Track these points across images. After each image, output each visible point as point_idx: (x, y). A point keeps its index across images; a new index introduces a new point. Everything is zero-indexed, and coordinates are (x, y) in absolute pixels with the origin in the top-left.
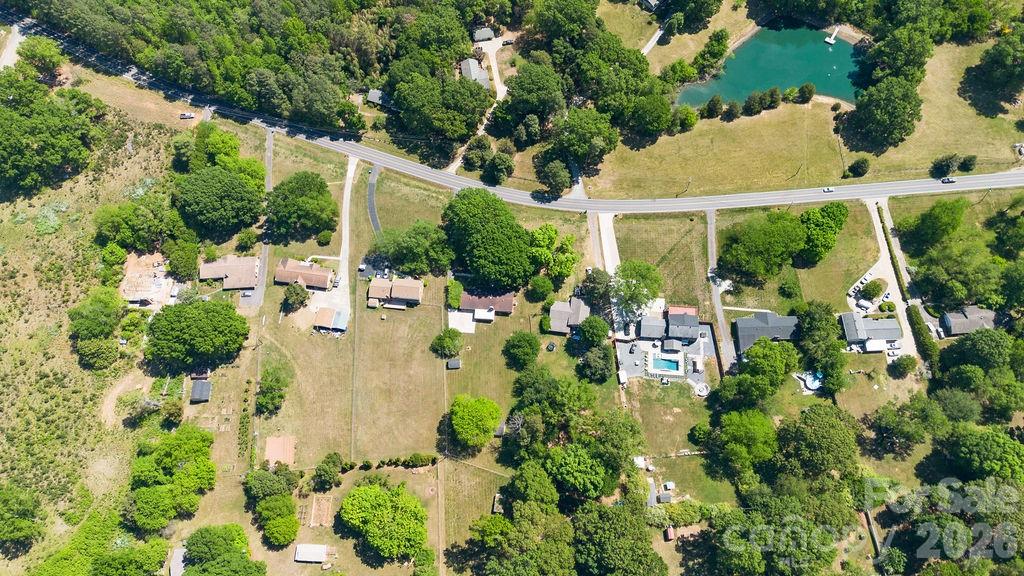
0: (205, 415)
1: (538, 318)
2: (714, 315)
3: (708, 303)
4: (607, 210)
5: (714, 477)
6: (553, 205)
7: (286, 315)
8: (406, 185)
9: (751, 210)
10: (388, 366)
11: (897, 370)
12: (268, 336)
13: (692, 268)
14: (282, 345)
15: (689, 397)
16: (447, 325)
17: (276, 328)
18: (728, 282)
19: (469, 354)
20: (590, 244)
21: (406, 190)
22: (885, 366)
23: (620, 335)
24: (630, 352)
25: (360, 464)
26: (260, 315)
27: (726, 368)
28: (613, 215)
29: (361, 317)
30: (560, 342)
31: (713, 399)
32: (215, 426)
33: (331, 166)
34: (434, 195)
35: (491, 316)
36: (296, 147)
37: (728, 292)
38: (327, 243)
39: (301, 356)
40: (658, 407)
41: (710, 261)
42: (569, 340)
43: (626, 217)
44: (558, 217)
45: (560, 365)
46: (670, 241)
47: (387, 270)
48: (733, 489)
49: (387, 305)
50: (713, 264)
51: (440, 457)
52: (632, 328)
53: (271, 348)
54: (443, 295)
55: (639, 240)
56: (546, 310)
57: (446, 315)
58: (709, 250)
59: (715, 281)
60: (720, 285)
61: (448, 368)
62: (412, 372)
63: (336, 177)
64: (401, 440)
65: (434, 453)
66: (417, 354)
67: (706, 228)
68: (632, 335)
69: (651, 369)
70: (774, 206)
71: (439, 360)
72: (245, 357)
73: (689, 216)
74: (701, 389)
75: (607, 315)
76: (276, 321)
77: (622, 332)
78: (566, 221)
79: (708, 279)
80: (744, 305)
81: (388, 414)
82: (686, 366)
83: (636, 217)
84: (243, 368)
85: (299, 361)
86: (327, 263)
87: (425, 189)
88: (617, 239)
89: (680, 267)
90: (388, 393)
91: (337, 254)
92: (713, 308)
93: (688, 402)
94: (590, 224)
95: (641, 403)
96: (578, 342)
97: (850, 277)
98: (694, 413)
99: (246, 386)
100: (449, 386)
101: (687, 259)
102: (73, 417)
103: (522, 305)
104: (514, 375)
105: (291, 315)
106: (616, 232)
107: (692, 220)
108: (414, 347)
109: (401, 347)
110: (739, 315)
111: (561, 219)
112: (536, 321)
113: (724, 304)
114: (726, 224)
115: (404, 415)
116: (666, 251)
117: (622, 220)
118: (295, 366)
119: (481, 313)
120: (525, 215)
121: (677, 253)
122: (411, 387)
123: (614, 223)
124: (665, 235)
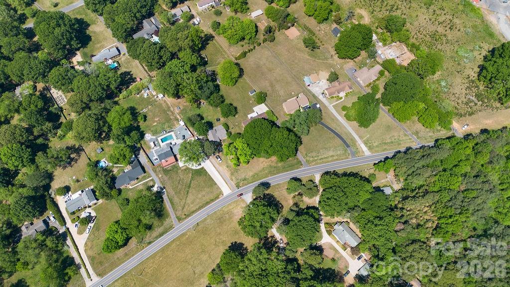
0: (328, 28)
1: (230, 128)
2: (155, 171)
3: (160, 176)
4: (227, 197)
5: (131, 107)
7: (331, 72)
8: (332, 156)
9: (157, 237)
10: (277, 78)
11: (66, 190)
12: (331, 62)
13: (174, 189)
14: (323, 62)
15: (152, 131)
16: (266, 105)
17: (331, 66)
18: (154, 191)
19: (250, 99)
20: (227, 174)
21: (331, 153)
22: (72, 189)
24: (184, 135)
25: (262, 44)
26: (342, 68)
27: (141, 151)
28: (224, 195)
29: (302, 88)
30: (216, 123)
31: (142, 135)
32: (322, 27)
33: (375, 145)
34: (316, 158)
35: (249, 116)
36: (400, 144)
37: (153, 186)
38: (342, 108)
39: (312, 63)
40: (163, 121)
41: (167, 197)
42: (213, 125)
43: (217, 198)
44: (250, 179)
45: (211, 116)
46: (191, 197)
50: (165, 197)
51: (236, 61)
53: (326, 59)
54: (277, 115)
55: (205, 189)
56: (229, 132)
57: (269, 108)
58: (170, 203)
59: (161, 188)
60: (158, 188)
61: (254, 90)
62: (267, 81)
63: (368, 140)
64: (254, 59)
65: (239, 61)
67: (176, 215)
69: (172, 133)
70: (146, 247)
71: (260, 91)
72: (333, 52)
73: (187, 216)
74: (148, 137)
76: (333, 68)
78: (245, 179)
79: (164, 188)
80: (143, 184)
81: (264, 64)
82: (158, 142)
83: (212, 200)
84: (330, 48)
85: (312, 61)
86: (335, 100)
87: (322, 159)
88: (216, 184)
89: (180, 187)
90: (270, 70)
91: (334, 106)
92: (157, 175)
93: (152, 129)
94: (233, 183)
95: (170, 119)
97: (97, 228)
98: (147, 126)
99: (323, 43)
100: (249, 85)
101: (178, 193)
102: (372, 5)
103: (240, 129)
104: (227, 102)
106: (218, 187)
107: (185, 215)
108: (273, 90)
109: (278, 87)
110: (144, 178)
111: (248, 179)
112: (231, 126)
113: (152, 180)
114: (167, 222)
115: (258, 67)
116: (190, 191)
117: (219, 195)
118: (311, 59)
119: (254, 115)
120: (266, 172)
121: (184, 193)
122: (263, 77)
123: (221, 191)
124: (194, 199)
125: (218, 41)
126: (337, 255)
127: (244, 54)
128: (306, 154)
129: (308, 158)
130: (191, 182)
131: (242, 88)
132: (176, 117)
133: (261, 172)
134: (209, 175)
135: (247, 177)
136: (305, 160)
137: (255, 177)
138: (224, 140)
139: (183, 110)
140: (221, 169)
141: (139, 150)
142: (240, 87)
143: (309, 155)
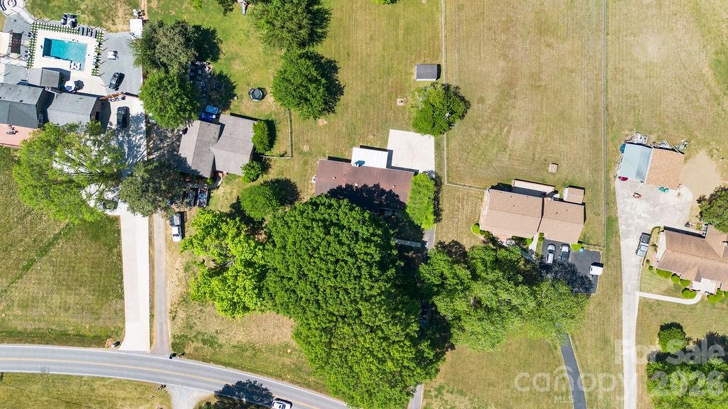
4: (131, 358)
6: (233, 376)
10: (543, 76)
16: (438, 146)
19: (400, 90)
20: (170, 291)
23: (136, 107)
24: (121, 76)
28: (122, 347)
29: (596, 171)
30: (243, 103)
35: (358, 154)
38: (663, 328)
39: (702, 102)
42: (226, 106)
43: (99, 341)
44: (226, 350)
45: (245, 64)
46: (29, 286)
47: (550, 261)
49: (549, 190)
52: (113, 119)
54: (445, 205)
55: (83, 290)
56: (259, 160)
57: (439, 164)
61: (439, 66)
62: (501, 64)
68: (114, 106)
69: (91, 43)
71: (454, 84)
74: (14, 4)
75: (157, 149)
77: (133, 112)
78: (210, 342)
82: (33, 45)
83: (81, 339)
85: (707, 92)
86: (664, 287)
88: (121, 297)
89: (17, 232)
90: (542, 28)
91: (645, 306)
94: (168, 330)
96: (211, 102)
100: (435, 36)
103: (305, 177)
104: (323, 49)
106: (122, 310)
108: (498, 110)
109: (520, 110)
111: (221, 346)
112: (282, 145)
116: (38, 266)
117: (109, 336)
118: (713, 84)
119: (376, 160)
120: (287, 361)
121: (18, 260)
122: (504, 37)
123: (122, 329)
124: (34, 299)
128: (439, 390)
130: (56, 238)
131: (408, 31)
133: (271, 350)
134: (120, 255)
135: (221, 339)
137: (243, 355)
138: (231, 177)
140: (163, 258)
142: (402, 22)
143: (447, 396)
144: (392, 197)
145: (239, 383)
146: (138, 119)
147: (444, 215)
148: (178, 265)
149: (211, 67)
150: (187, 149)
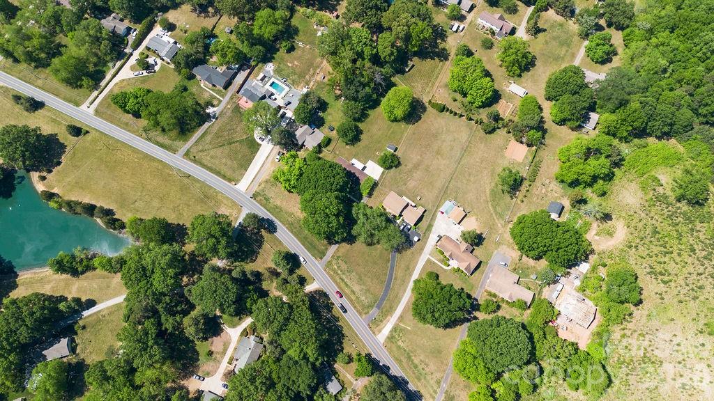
0: (556, 195)
1: (328, 148)
2: (231, 98)
3: (229, 106)
4: (237, 192)
5: (297, 28)
6: (268, 215)
7: (482, 234)
8: (353, 292)
9: (157, 143)
10: (431, 168)
11: (170, 27)
12: (499, 225)
13: (220, 129)
14: (492, 214)
15: (279, 67)
16: (383, 173)
17: (492, 228)
18: (207, 111)
19: (380, 150)
20: (266, 175)
21: (356, 288)
22: (174, 32)
23: (290, 114)
24: (290, 103)
25: (472, 122)
26: (498, 244)
27: (249, 70)
28: (236, 186)
29: (433, 206)
30: (325, 129)
31: (266, 59)
32: (552, 185)
33: (400, 343)
34: (339, 272)
35: (354, 161)
36: (419, 380)
37: (213, 106)
38: (432, 274)
39: (482, 200)
40: (297, 71)
41: (207, 127)
42: (319, 127)
43: (230, 180)
44: (271, 205)
45: (333, 118)
46: (218, 152)
47: (401, 229)
48: (292, 20)
49: (413, 204)
50: (207, 125)
51: (427, 105)
52: (280, 114)
53: (501, 216)
54: (375, 193)
55: (235, 162)
56: (319, 148)
57: (380, 179)
58: (201, 134)
59: (215, 115)
60: (214, 112)
61: (397, 148)
62: (419, 157)
63: (401, 330)
64: (444, 124)
65: (429, 108)
66: (410, 166)
67: (191, 147)
68: (282, 111)
69: (287, 89)
70: (143, 138)
71: (399, 156)
73: (195, 160)
74: (270, 67)
76: (490, 233)
77: (287, 115)
78: (267, 199)
79: (217, 119)
80: (211, 95)
81: (444, 141)
82: (269, 80)
83: (224, 177)
85: (485, 198)
86: (439, 258)
87: (343, 280)
88: (246, 170)
89: (225, 133)
90: (438, 152)
91: (429, 261)
92: (228, 103)
93: (281, 66)
94: (255, 188)
95: (305, 77)
96: (315, 123)
97: (144, 80)
98: (282, 59)
99: (525, 199)
100: (401, 139)
101: (217, 136)
102: (646, 241)
104: (361, 126)
105: (479, 232)
106: (244, 175)
107: (195, 157)
108: (410, 171)
109: (417, 175)
110: (219, 92)
111: (270, 203)
112: (330, 147)
113: (220, 101)
114: (178, 143)
115: (435, 136)
116: (225, 147)
117: (234, 180)
118: (488, 196)
119: (359, 166)
120: (290, 219)
121: (220, 142)
122: (424, 149)
123: (240, 180)
124: (217, 157)
125: (445, 67)
126: (218, 356)
127: (443, 109)
128: (338, 257)
129: (333, 262)
130: (236, 142)
131: (393, 132)
132: (310, 81)
133: (286, 213)
134: (254, 157)
135: (271, 201)
136: (329, 259)
137: (276, 210)
138: (307, 149)
139: (324, 83)
140: (268, 165)
141: (249, 67)
142: (392, 129)
143: (340, 261)
144: (358, 179)
145: (268, 219)
146: (287, 118)
147: (373, 196)
148: (272, 169)
149: (320, 114)
150: (298, 133)
